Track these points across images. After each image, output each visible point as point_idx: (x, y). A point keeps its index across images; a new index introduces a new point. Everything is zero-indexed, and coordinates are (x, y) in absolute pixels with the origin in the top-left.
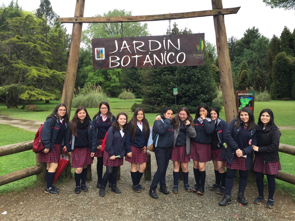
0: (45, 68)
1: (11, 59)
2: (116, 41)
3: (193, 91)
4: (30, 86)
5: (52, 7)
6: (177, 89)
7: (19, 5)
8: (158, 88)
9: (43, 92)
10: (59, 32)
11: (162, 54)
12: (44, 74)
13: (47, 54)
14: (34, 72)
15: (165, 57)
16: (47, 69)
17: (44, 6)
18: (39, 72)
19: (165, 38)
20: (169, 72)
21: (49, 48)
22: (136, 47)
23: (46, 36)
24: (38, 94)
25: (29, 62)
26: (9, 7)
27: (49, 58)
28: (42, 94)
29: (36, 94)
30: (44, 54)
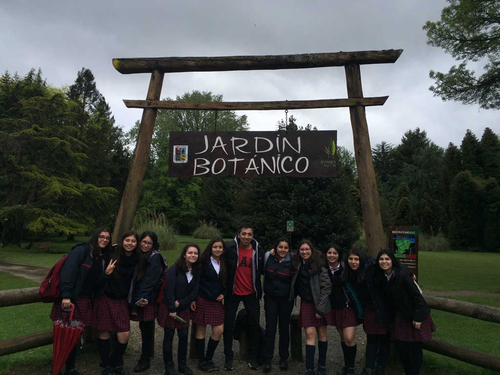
0: (74, 180)
1: (20, 163)
2: (206, 137)
3: (320, 227)
4: (47, 209)
5: (95, 83)
6: (292, 222)
7: (43, 79)
8: (262, 221)
9: (68, 220)
10: (104, 124)
11: (273, 158)
12: (73, 190)
13: (81, 157)
14: (56, 186)
15: (278, 162)
16: (77, 181)
17: (83, 81)
18: (64, 187)
19: (278, 135)
20: (280, 194)
21: (84, 147)
22: (235, 146)
23: (81, 128)
24: (59, 223)
25: (48, 169)
26: (25, 80)
27: (83, 164)
28: (65, 224)
29: (54, 223)
30: (75, 158)
